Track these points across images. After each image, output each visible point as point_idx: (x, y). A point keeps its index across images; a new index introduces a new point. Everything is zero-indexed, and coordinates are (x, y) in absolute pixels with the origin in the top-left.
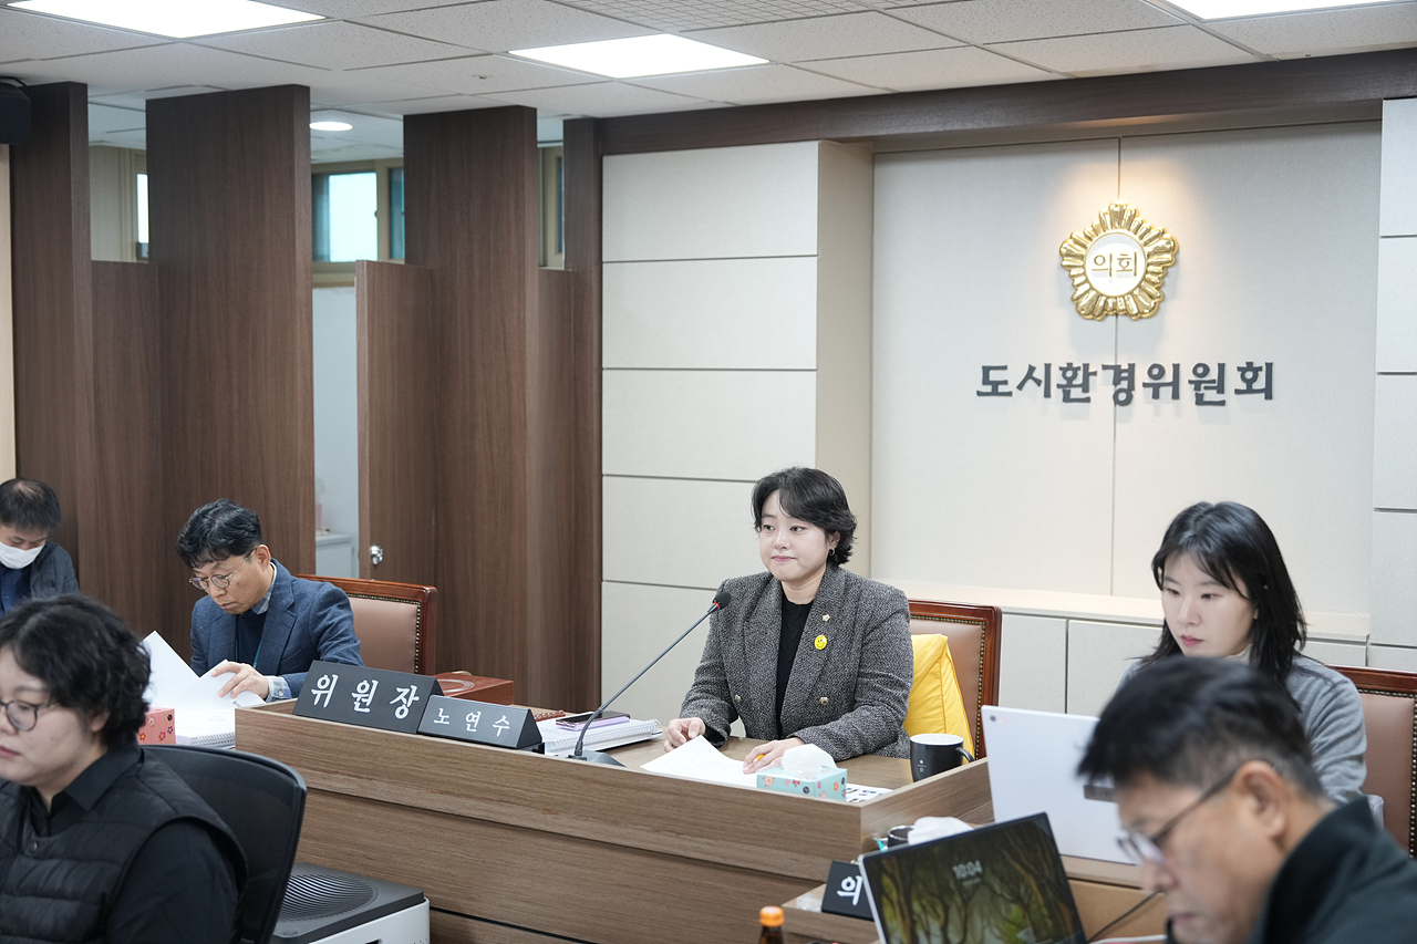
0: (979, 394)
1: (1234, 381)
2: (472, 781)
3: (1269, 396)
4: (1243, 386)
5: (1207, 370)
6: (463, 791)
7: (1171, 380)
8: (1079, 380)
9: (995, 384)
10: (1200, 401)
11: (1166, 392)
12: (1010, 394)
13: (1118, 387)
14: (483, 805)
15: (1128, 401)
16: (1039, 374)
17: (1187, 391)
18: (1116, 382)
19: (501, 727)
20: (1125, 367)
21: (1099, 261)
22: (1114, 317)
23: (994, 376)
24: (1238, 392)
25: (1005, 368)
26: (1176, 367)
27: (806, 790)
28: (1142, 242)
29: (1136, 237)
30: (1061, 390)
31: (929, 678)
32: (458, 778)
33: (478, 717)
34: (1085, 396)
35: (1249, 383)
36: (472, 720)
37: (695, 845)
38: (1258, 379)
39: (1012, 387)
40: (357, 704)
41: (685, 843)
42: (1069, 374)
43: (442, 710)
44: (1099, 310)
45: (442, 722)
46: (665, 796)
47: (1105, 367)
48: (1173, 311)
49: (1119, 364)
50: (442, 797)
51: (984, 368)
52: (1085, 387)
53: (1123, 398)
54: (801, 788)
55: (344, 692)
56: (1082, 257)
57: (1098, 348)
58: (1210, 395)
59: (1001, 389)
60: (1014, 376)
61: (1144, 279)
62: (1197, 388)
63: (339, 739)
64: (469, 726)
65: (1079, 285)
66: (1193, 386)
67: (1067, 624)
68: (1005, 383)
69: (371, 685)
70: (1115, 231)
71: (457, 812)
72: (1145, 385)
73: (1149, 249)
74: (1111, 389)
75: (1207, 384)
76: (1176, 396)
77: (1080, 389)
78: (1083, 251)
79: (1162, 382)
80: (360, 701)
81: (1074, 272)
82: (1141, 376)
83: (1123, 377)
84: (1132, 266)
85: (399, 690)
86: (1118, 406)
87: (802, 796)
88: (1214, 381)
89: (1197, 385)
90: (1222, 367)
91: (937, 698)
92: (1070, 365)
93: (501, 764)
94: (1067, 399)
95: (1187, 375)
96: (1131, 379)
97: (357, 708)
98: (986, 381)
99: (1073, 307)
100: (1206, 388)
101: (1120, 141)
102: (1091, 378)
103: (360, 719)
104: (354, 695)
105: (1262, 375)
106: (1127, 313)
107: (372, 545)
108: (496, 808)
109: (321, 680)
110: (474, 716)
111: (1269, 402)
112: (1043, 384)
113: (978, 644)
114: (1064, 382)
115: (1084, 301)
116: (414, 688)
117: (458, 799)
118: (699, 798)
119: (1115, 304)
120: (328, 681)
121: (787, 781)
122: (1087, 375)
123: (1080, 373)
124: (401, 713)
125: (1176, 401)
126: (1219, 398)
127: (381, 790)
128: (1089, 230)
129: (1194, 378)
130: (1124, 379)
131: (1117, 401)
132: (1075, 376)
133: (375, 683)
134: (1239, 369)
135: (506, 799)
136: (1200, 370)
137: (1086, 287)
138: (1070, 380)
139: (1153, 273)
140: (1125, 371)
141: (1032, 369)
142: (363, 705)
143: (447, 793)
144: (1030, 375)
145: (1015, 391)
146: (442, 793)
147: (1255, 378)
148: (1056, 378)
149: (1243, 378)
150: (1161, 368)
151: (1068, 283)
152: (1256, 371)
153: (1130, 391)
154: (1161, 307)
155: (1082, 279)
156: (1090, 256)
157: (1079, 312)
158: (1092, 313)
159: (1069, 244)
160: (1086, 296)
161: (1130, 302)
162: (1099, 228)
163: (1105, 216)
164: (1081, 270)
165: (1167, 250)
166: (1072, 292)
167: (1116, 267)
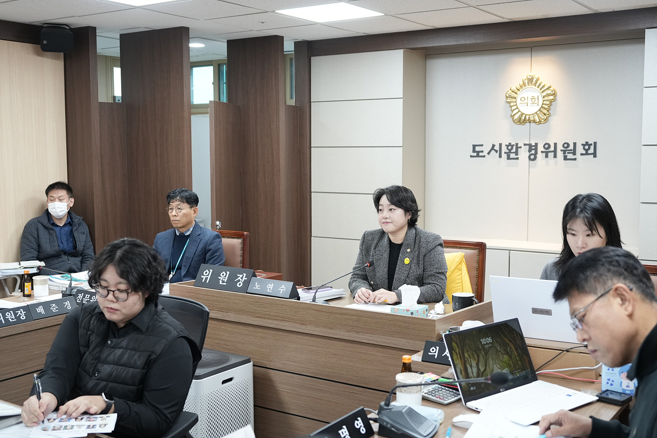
0: (471, 156)
1: (580, 150)
2: (270, 312)
3: (595, 156)
4: (584, 152)
5: (568, 145)
6: (266, 317)
7: (553, 150)
8: (514, 150)
9: (478, 152)
10: (565, 158)
11: (551, 155)
12: (484, 156)
13: (531, 153)
14: (275, 322)
15: (535, 159)
16: (497, 148)
17: (560, 154)
18: (530, 151)
19: (282, 290)
20: (533, 144)
21: (523, 99)
22: (529, 123)
23: (477, 149)
24: (582, 154)
25: (482, 145)
26: (555, 144)
27: (412, 313)
28: (541, 91)
29: (539, 89)
30: (506, 154)
31: (456, 270)
32: (264, 311)
33: (272, 286)
34: (516, 157)
35: (587, 150)
36: (270, 287)
37: (364, 337)
38: (590, 149)
39: (485, 153)
40: (221, 281)
41: (361, 336)
42: (510, 148)
43: (257, 283)
44: (522, 121)
45: (257, 288)
46: (352, 317)
47: (525, 145)
48: (554, 121)
49: (531, 143)
50: (257, 319)
51: (473, 145)
52: (516, 153)
53: (533, 158)
54: (410, 313)
55: (215, 276)
56: (515, 98)
57: (522, 136)
58: (570, 156)
59: (481, 154)
60: (486, 149)
61: (542, 107)
62: (564, 153)
63: (213, 296)
64: (269, 289)
65: (514, 110)
66: (562, 152)
67: (510, 253)
68: (482, 152)
69: (226, 274)
70: (529, 86)
72: (542, 152)
73: (544, 94)
74: (528, 154)
75: (569, 151)
76: (555, 156)
77: (514, 154)
78: (516, 95)
79: (549, 151)
81: (512, 104)
82: (540, 148)
83: (532, 148)
84: (536, 101)
85: (238, 275)
86: (530, 161)
87: (410, 316)
88: (571, 150)
89: (564, 152)
90: (575, 144)
91: (459, 279)
92: (510, 144)
93: (283, 305)
94: (509, 158)
95: (560, 147)
96: (536, 150)
97: (221, 283)
98: (474, 151)
99: (512, 119)
100: (568, 153)
101: (532, 48)
102: (519, 149)
103: (222, 288)
104: (219, 278)
105: (592, 147)
106: (534, 122)
107: (217, 221)
108: (281, 323)
109: (205, 272)
110: (270, 285)
111: (595, 158)
112: (498, 152)
113: (476, 258)
114: (508, 151)
115: (516, 117)
116: (245, 275)
117: (264, 320)
118: (367, 317)
119: (529, 118)
120: (208, 272)
121: (404, 310)
122: (517, 148)
123: (514, 147)
124: (240, 285)
125: (555, 159)
126: (574, 157)
127: (232, 317)
128: (518, 86)
129: (563, 149)
130: (533, 149)
131: (530, 159)
132: (512, 148)
133: (228, 273)
134: (582, 145)
135: (285, 319)
136: (566, 145)
137: (517, 110)
138: (510, 150)
139: (545, 104)
140: (533, 146)
141: (494, 146)
142: (223, 282)
143: (259, 317)
144: (493, 148)
145: (487, 155)
146: (257, 317)
147: (589, 149)
148: (504, 149)
149: (584, 148)
150: (549, 145)
151: (509, 109)
152: (590, 145)
153: (535, 155)
154: (549, 119)
155: (515, 107)
156: (519, 97)
157: (514, 121)
158: (519, 122)
159: (510, 93)
160: (517, 114)
161: (536, 117)
162: (523, 85)
163: (525, 80)
164: (515, 104)
165: (551, 95)
166: (511, 112)
167: (530, 102)
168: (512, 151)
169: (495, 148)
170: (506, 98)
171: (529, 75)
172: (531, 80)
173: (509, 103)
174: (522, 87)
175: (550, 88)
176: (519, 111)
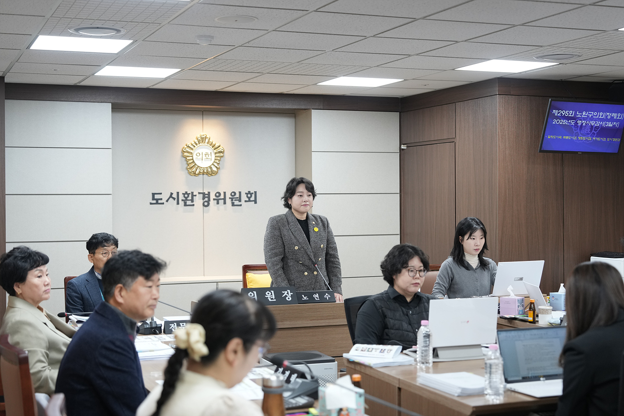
0: (151, 204)
1: (244, 197)
2: (324, 314)
3: (256, 203)
4: (247, 199)
5: (235, 193)
6: (319, 318)
7: (223, 198)
8: (190, 198)
9: (157, 200)
10: (233, 205)
11: (221, 202)
12: (163, 203)
13: (204, 200)
14: (327, 321)
15: (208, 205)
16: (175, 196)
17: (228, 201)
18: (204, 198)
19: (327, 297)
21: (198, 155)
23: (156, 197)
24: (246, 201)
25: (161, 194)
26: (225, 193)
28: (213, 149)
29: (211, 147)
30: (183, 202)
32: (317, 314)
33: (318, 295)
34: (192, 204)
35: (249, 198)
39: (164, 201)
42: (186, 196)
43: (303, 296)
47: (199, 193)
48: (224, 174)
49: (204, 192)
50: (311, 322)
51: (152, 193)
52: (192, 201)
53: (206, 205)
55: (262, 296)
56: (192, 153)
57: (197, 186)
58: (236, 203)
59: (160, 202)
60: (165, 197)
61: (214, 162)
62: (232, 200)
65: (190, 163)
66: (230, 200)
68: (161, 199)
70: (203, 144)
71: (317, 325)
72: (214, 199)
73: (215, 151)
74: (202, 201)
75: (235, 199)
76: (225, 203)
77: (190, 201)
78: (191, 151)
79: (220, 198)
80: (270, 298)
81: (188, 158)
82: (212, 196)
83: (206, 196)
84: (210, 157)
85: (283, 292)
86: (205, 208)
88: (237, 198)
89: (232, 199)
90: (240, 193)
92: (186, 192)
94: (185, 205)
95: (228, 196)
96: (209, 198)
98: (153, 199)
99: (187, 171)
100: (235, 200)
101: (203, 113)
102: (194, 197)
104: (266, 296)
105: (253, 195)
108: (331, 321)
112: (176, 200)
114: (184, 199)
119: (203, 170)
122: (193, 196)
123: (190, 195)
125: (225, 205)
126: (240, 203)
129: (231, 197)
130: (206, 197)
131: (204, 205)
132: (188, 196)
133: (272, 292)
134: (246, 193)
136: (233, 194)
137: (193, 164)
138: (186, 198)
139: (217, 160)
140: (206, 194)
141: (172, 194)
142: (272, 299)
143: (313, 320)
144: (171, 196)
145: (165, 203)
146: (311, 320)
147: (251, 196)
148: (181, 197)
149: (247, 196)
150: (220, 194)
151: (185, 162)
152: (251, 194)
153: (208, 202)
154: (219, 171)
155: (191, 161)
156: (195, 152)
157: (190, 173)
158: (195, 173)
159: (186, 148)
160: (193, 167)
161: (209, 170)
162: (197, 143)
163: (199, 139)
164: (191, 158)
165: (222, 152)
166: (187, 165)
167: (204, 157)
168: (188, 199)
169: (173, 196)
170: (182, 153)
171: (202, 134)
172: (204, 139)
173: (185, 157)
174: (196, 144)
175: (220, 146)
176: (195, 164)
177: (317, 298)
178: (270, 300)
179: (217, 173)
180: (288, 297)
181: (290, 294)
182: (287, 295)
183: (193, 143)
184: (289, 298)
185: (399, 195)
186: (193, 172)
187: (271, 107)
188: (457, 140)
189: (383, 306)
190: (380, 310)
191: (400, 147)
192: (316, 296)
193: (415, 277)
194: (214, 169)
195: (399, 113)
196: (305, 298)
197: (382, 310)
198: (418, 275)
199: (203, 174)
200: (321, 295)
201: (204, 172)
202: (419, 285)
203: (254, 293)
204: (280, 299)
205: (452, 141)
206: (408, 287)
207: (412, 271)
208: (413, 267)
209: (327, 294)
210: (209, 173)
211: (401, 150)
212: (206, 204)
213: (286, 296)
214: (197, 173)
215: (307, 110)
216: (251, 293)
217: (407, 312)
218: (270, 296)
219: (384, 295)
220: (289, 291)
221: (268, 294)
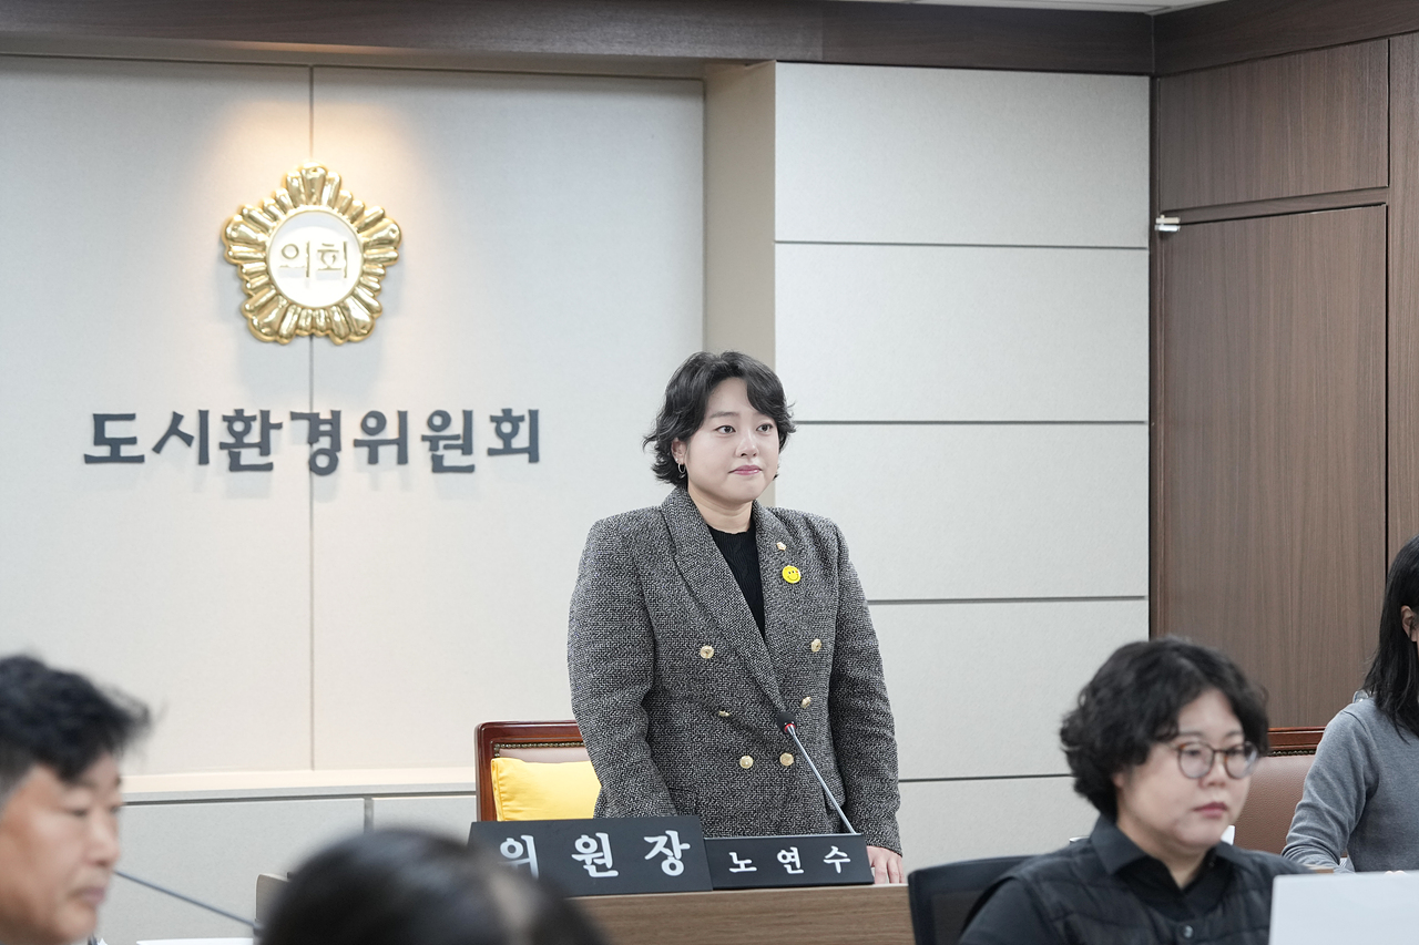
0: (89, 459)
1: (485, 436)
3: (534, 458)
4: (499, 444)
5: (446, 418)
7: (395, 436)
8: (254, 436)
9: (115, 444)
10: (438, 466)
11: (388, 453)
12: (140, 459)
13: (316, 447)
15: (333, 466)
16: (190, 426)
17: (419, 452)
18: (313, 438)
19: (837, 862)
20: (325, 415)
21: (291, 253)
22: (307, 340)
23: (113, 430)
24: (492, 452)
25: (131, 417)
26: (403, 416)
30: (225, 452)
34: (263, 461)
35: (507, 439)
36: (789, 859)
38: (519, 434)
39: (144, 448)
40: (591, 868)
42: (238, 426)
43: (734, 855)
45: (743, 869)
47: (295, 416)
48: (396, 334)
49: (315, 411)
51: (96, 416)
52: (264, 447)
53: (324, 465)
55: (560, 855)
56: (263, 246)
57: (284, 386)
58: (453, 458)
59: (125, 451)
60: (147, 430)
61: (359, 283)
62: (434, 448)
64: (789, 868)
65: (257, 289)
66: (427, 444)
68: (132, 441)
69: (599, 840)
70: (311, 207)
72: (357, 443)
73: (363, 237)
74: (304, 451)
75: (448, 442)
76: (403, 459)
77: (256, 451)
78: (261, 237)
79: (382, 439)
80: (593, 863)
81: (248, 267)
82: (350, 430)
83: (322, 430)
84: (340, 263)
85: (649, 840)
86: (317, 478)
88: (456, 437)
89: (433, 442)
90: (468, 416)
92: (239, 414)
94: (235, 465)
95: (417, 428)
96: (335, 435)
98: (99, 439)
99: (241, 324)
100: (446, 447)
101: (314, 74)
102: (273, 433)
104: (577, 857)
105: (524, 427)
109: (504, 847)
110: (789, 855)
111: (533, 466)
112: (196, 443)
114: (231, 440)
120: (519, 845)
122: (267, 427)
123: (256, 426)
124: (674, 869)
125: (402, 467)
126: (465, 461)
129: (429, 433)
130: (325, 434)
131: (313, 467)
132: (247, 430)
133: (602, 836)
134: (493, 419)
136: (438, 421)
137: (269, 291)
138: (238, 436)
139: (370, 274)
140: (325, 422)
141: (177, 418)
142: (601, 868)
144: (174, 428)
145: (149, 455)
147: (515, 432)
148: (218, 433)
149: (499, 432)
150: (380, 418)
151: (236, 284)
152: (516, 422)
153: (333, 452)
154: (379, 324)
155: (261, 280)
156: (276, 242)
157: (254, 331)
158: (277, 333)
159: (238, 224)
160: (270, 306)
161: (338, 318)
162: (287, 201)
163: (296, 184)
164: (260, 266)
165: (390, 242)
166: (240, 298)
167: (316, 264)
169: (183, 427)
170: (222, 243)
171: (308, 164)
172: (318, 185)
173: (236, 263)
174: (284, 208)
175: (382, 217)
176: (279, 294)
177: (793, 865)
178: (593, 872)
179: (368, 331)
180: (671, 860)
181: (678, 847)
182: (667, 852)
183: (269, 202)
184: (673, 867)
185: (1146, 428)
186: (269, 325)
187: (605, 50)
188: (1396, 198)
189: (1070, 906)
190: (1060, 925)
191: (1152, 223)
192: (790, 858)
193: (1210, 779)
194: (360, 314)
195: (1146, 80)
196: (742, 866)
197: (1067, 926)
198: (1219, 771)
199: (312, 336)
200: (812, 853)
201: (314, 326)
202: (1225, 815)
203: (524, 844)
204: (636, 870)
205: (1373, 200)
206: (1176, 822)
207: (1194, 753)
208: (1198, 734)
209: (835, 850)
210: (339, 330)
211: (1156, 237)
212: (322, 461)
213: (661, 857)
214: (285, 329)
215: (756, 66)
216: (510, 841)
217: (1173, 930)
218: (594, 855)
219: (1078, 859)
220: (674, 835)
221: (586, 845)
